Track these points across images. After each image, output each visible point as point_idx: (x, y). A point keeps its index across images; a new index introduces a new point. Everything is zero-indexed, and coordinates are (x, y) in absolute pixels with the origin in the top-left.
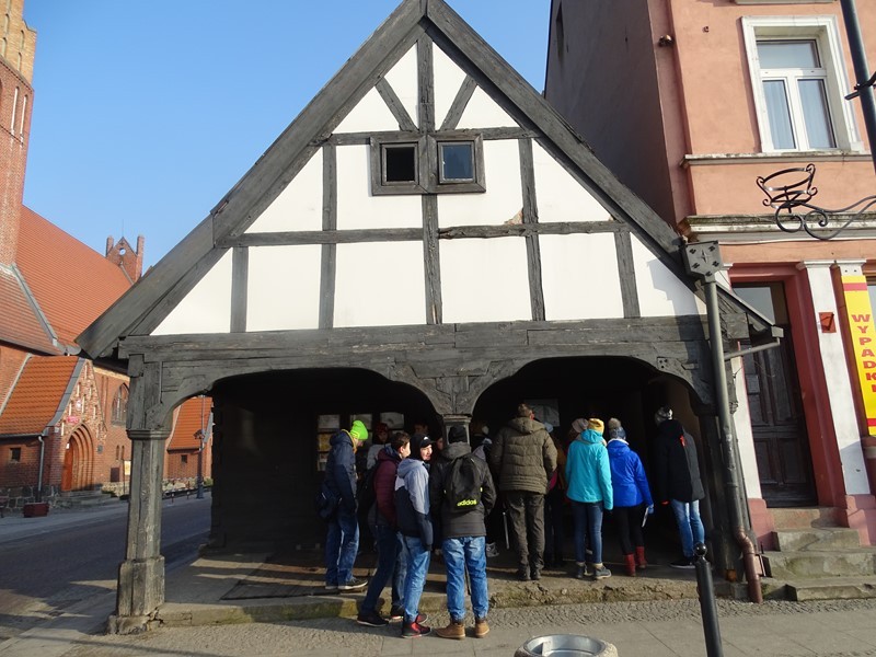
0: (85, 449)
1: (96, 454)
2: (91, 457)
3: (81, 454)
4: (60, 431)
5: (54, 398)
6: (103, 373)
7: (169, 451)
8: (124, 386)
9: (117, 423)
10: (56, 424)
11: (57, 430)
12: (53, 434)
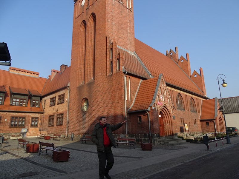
0: (167, 118)
1: (172, 120)
2: (170, 121)
3: (166, 120)
4: (155, 108)
5: (151, 95)
6: (171, 88)
7: (201, 121)
8: (179, 94)
9: (179, 109)
10: (153, 105)
11: (153, 108)
12: (152, 109)
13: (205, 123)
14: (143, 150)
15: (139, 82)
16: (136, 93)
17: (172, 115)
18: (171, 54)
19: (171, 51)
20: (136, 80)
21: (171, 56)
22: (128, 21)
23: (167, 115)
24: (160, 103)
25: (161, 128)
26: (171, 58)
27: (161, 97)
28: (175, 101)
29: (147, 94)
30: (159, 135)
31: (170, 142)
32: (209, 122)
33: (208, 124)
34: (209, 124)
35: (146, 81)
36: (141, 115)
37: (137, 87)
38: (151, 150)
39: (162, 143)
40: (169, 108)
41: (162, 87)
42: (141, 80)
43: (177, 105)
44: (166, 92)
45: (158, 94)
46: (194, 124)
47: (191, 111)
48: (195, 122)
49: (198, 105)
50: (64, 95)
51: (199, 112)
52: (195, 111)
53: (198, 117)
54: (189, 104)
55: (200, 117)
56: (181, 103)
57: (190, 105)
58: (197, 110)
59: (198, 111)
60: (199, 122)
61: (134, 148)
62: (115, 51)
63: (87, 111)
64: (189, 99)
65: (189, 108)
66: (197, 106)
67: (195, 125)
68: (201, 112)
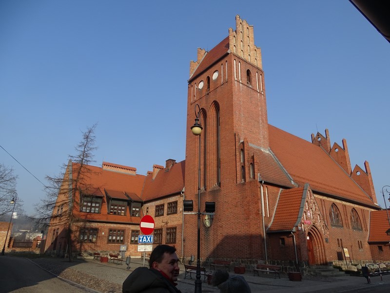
0: (318, 240)
1: (325, 243)
2: (322, 245)
3: (316, 243)
4: (302, 229)
5: (295, 211)
6: (321, 197)
7: (370, 243)
8: (334, 205)
9: (335, 226)
10: (299, 225)
11: (300, 228)
12: (298, 230)
13: (376, 247)
14: (291, 280)
15: (278, 192)
16: (276, 207)
17: (324, 237)
18: (319, 139)
19: (319, 135)
20: (275, 189)
21: (319, 142)
22: (260, 109)
23: (317, 237)
24: (308, 222)
25: (310, 253)
26: (319, 146)
27: (309, 214)
28: (328, 214)
29: (291, 208)
30: (308, 264)
31: (323, 273)
32: (383, 246)
33: (380, 248)
34: (383, 249)
35: (288, 190)
36: (283, 237)
37: (276, 198)
38: (300, 280)
39: (312, 273)
40: (319, 228)
41: (309, 201)
42: (281, 189)
43: (332, 220)
44: (315, 206)
45: (304, 210)
46: (358, 248)
47: (354, 228)
48: (360, 245)
49: (364, 219)
50: (176, 203)
51: (366, 230)
52: (360, 228)
53: (365, 237)
54: (349, 218)
55: (368, 237)
56: (338, 217)
57: (351, 219)
58: (363, 226)
59: (364, 229)
60: (366, 246)
61: (280, 278)
62: (247, 154)
63: (211, 226)
64: (349, 211)
65: (350, 224)
66: (362, 221)
67: (360, 250)
68: (369, 229)
